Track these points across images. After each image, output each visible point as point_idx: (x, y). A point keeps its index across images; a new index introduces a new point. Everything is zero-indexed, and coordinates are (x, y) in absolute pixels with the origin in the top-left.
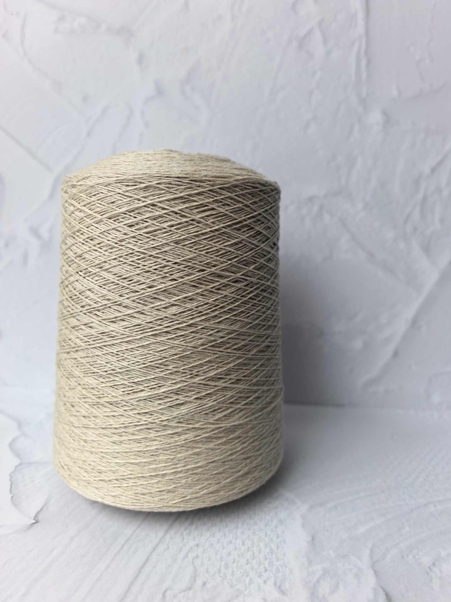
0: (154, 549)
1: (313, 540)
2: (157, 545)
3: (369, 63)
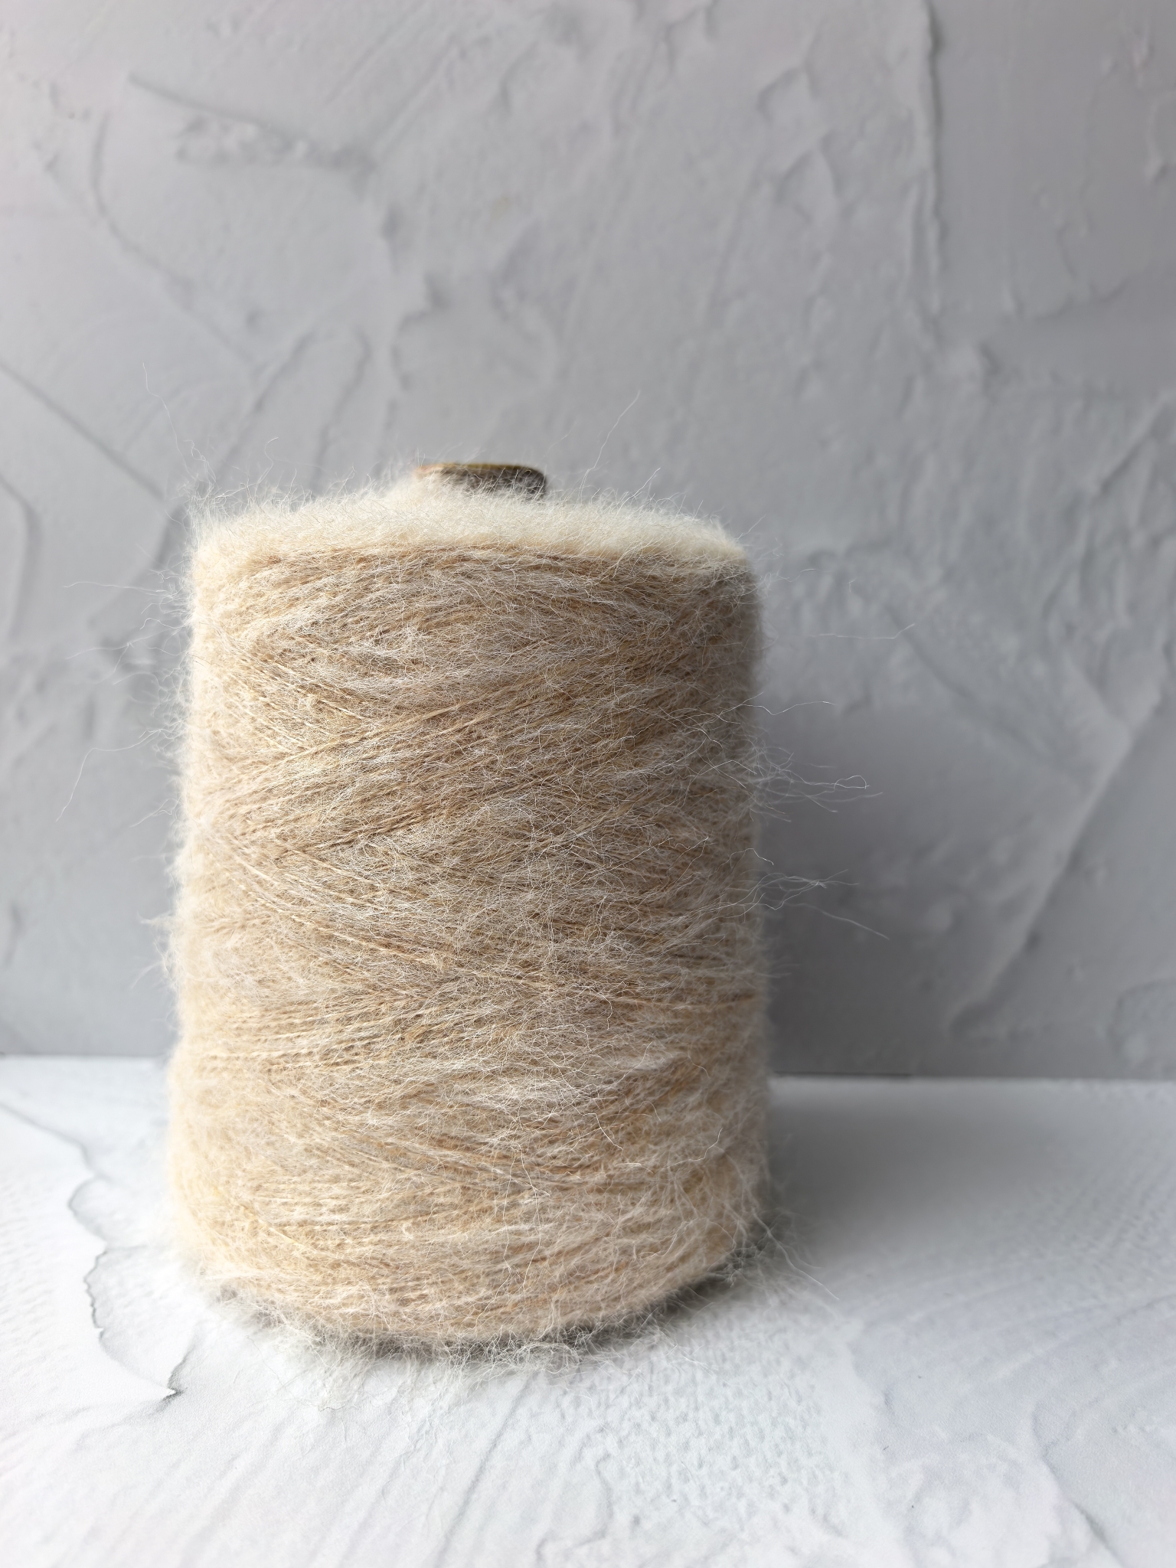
0: (495, 1445)
1: (887, 1402)
2: (499, 1435)
3: (944, 234)
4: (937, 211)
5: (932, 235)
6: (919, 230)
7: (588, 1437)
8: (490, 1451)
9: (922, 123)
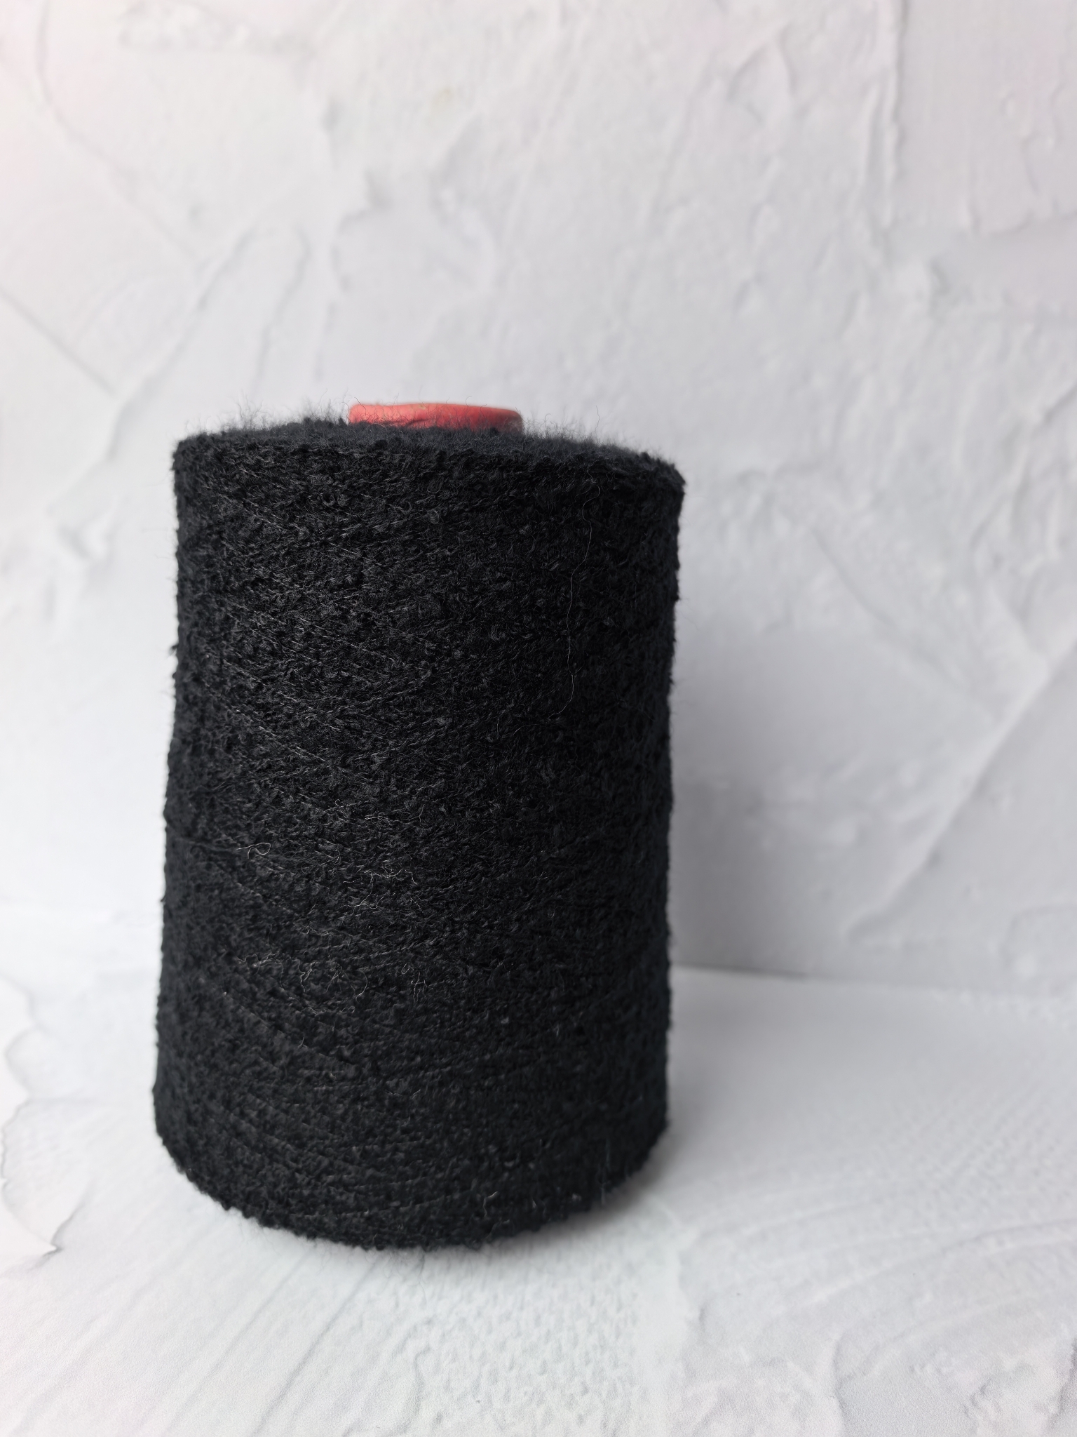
0: (328, 1328)
1: (702, 1317)
2: (334, 1319)
3: (902, 140)
4: (896, 115)
6: (876, 133)
7: (415, 1328)
8: (322, 1335)
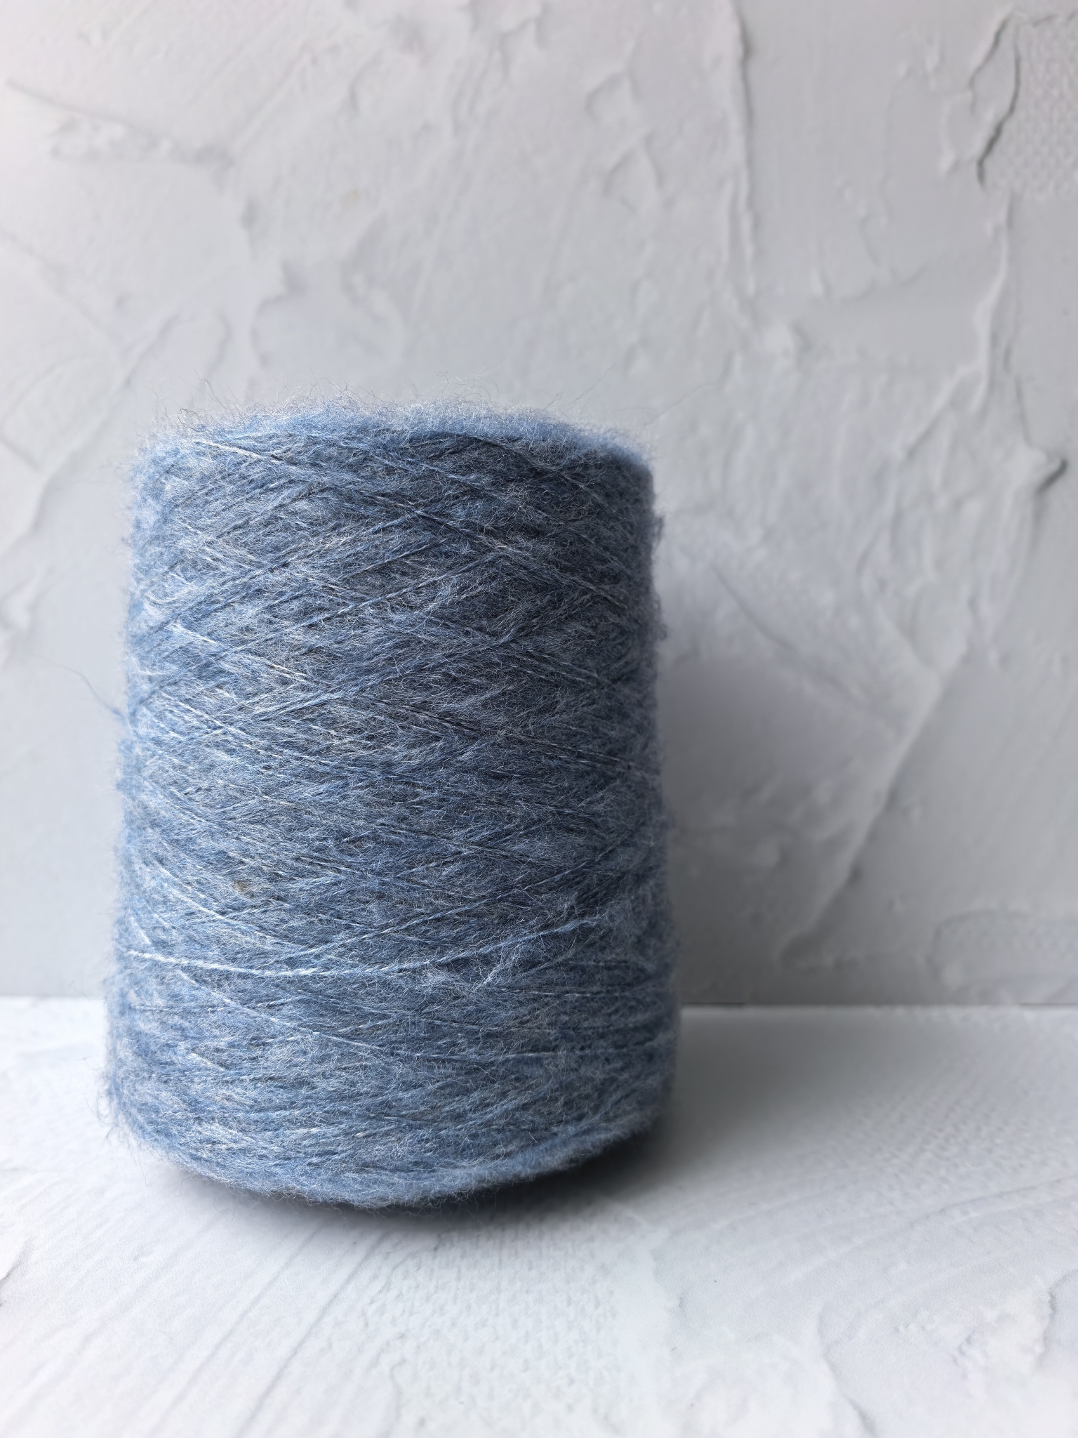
0: (295, 1353)
1: (682, 1303)
2: (301, 1344)
3: (757, 225)
4: (751, 202)
5: (746, 224)
6: (734, 220)
7: (388, 1344)
8: (290, 1359)
9: (735, 123)
